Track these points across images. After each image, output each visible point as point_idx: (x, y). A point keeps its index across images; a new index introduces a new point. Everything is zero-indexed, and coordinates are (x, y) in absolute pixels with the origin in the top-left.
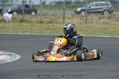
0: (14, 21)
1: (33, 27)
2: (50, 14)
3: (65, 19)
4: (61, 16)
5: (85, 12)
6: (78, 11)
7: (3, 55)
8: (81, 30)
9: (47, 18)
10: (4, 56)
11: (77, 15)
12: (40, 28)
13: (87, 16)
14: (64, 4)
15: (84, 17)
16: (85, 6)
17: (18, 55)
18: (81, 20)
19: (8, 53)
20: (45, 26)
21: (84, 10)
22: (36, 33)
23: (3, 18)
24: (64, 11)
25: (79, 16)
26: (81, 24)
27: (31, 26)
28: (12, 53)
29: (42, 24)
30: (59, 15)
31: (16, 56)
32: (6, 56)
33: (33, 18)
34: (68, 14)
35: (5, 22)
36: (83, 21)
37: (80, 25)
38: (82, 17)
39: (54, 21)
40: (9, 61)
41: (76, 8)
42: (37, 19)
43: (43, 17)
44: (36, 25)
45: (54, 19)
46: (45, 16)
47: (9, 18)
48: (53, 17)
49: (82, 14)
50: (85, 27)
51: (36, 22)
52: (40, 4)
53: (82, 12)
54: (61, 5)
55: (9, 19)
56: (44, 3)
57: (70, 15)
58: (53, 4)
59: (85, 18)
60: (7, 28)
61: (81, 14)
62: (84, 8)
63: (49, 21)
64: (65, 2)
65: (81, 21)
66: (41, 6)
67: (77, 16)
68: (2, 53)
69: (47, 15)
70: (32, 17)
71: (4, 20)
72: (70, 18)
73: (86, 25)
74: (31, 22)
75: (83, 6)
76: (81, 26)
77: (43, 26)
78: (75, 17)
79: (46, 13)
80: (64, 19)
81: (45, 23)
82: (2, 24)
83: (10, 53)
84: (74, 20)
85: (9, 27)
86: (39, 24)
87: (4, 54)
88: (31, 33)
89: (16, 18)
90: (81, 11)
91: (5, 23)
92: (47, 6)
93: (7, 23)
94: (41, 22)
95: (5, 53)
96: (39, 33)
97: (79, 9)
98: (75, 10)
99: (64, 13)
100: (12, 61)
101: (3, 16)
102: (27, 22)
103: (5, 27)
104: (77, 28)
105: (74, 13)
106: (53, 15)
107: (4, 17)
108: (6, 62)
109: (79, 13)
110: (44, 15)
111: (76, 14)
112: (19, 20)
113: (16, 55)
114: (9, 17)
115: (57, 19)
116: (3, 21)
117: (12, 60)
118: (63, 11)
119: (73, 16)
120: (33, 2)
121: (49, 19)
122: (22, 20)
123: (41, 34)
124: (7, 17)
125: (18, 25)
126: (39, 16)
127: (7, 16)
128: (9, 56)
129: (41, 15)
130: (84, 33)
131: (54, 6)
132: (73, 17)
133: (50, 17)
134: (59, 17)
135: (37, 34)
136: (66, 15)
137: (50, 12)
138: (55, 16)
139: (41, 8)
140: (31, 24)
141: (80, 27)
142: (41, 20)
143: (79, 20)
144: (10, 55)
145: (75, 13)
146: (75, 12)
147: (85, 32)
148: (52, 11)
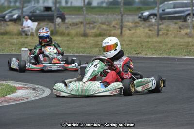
1: (71, 42)
2: (100, 21)
3: (124, 29)
4: (117, 24)
5: (155, 18)
6: (144, 16)
7: (22, 89)
8: (149, 48)
9: (93, 28)
10: (24, 91)
11: (143, 22)
12: (82, 45)
13: (159, 24)
14: (122, 5)
15: (155, 25)
16: (156, 8)
17: (46, 89)
18: (150, 30)
19: (31, 85)
20: (91, 40)
21: (155, 15)
22: (77, 52)
23: (22, 28)
24: (122, 16)
25: (147, 24)
26: (150, 37)
27: (68, 41)
28: (37, 86)
29: (87, 38)
30: (113, 24)
31: (44, 91)
32: (27, 90)
33: (72, 28)
34: (128, 22)
35: (26, 35)
36: (153, 32)
37: (147, 40)
38: (152, 25)
39: (105, 32)
40: (32, 98)
41: (142, 12)
42: (78, 30)
43: (88, 26)
44: (75, 39)
45: (105, 30)
46: (91, 25)
47: (32, 29)
48: (104, 27)
49: (152, 22)
50: (156, 42)
51: (77, 35)
52: (82, 5)
53: (152, 17)
54: (117, 6)
55: (32, 31)
56: (89, 4)
57: (132, 23)
58: (104, 5)
59: (156, 27)
60: (30, 45)
61: (149, 21)
62: (155, 11)
63: (98, 32)
64: (123, 2)
65: (150, 32)
66: (84, 8)
67: (143, 24)
68: (21, 86)
69: (94, 22)
70: (70, 27)
71: (24, 31)
72: (132, 27)
73: (158, 39)
74: (68, 35)
75: (153, 8)
76: (150, 40)
77: (87, 41)
78: (140, 26)
79: (93, 20)
80: (122, 29)
81: (90, 36)
82: (22, 38)
83: (33, 85)
84: (138, 31)
85: (32, 43)
86: (82, 38)
87: (24, 87)
88: (68, 52)
90: (150, 15)
91: (26, 37)
92: (94, 8)
93: (29, 37)
94: (85, 35)
95: (25, 85)
96: (81, 52)
97: (146, 13)
98: (140, 15)
99: (122, 20)
100: (37, 98)
101: (22, 25)
102: (62, 34)
103: (27, 44)
104: (143, 44)
105: (137, 20)
106: (103, 23)
107: (25, 27)
108: (27, 101)
109: (146, 19)
110: (89, 23)
111: (141, 21)
113: (44, 88)
114: (32, 27)
115: (111, 30)
116: (24, 34)
117: (37, 96)
118: (119, 17)
119: (137, 24)
120: (72, 3)
121: (98, 29)
122: (54, 31)
123: (84, 55)
124: (28, 27)
126: (82, 25)
127: (29, 25)
128: (31, 91)
129: (85, 23)
130: (154, 52)
131: (106, 8)
132: (137, 26)
133: (100, 26)
134: (114, 26)
135: (77, 55)
136: (125, 23)
137: (99, 18)
138: (107, 25)
139: (85, 12)
140: (68, 38)
141: (148, 42)
142: (85, 31)
143: (147, 30)
144: (34, 89)
145: (139, 19)
146: (140, 17)
147: (156, 51)
148: (102, 16)
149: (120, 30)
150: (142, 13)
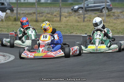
0: (7, 20)
2: (46, 12)
3: (62, 17)
4: (57, 14)
5: (82, 10)
6: (75, 9)
8: (78, 29)
9: (42, 16)
11: (74, 13)
13: (84, 14)
14: (60, 1)
16: (83, 4)
17: (12, 55)
18: (79, 18)
19: (1, 53)
21: (82, 8)
24: (61, 9)
25: (77, 14)
26: (78, 22)
28: (5, 54)
29: (38, 23)
30: (55, 14)
31: (10, 57)
34: (64, 12)
36: (81, 19)
37: (77, 24)
38: (80, 15)
40: (3, 62)
42: (32, 17)
43: (38, 15)
45: (50, 18)
46: (41, 15)
48: (49, 15)
49: (80, 12)
50: (83, 25)
51: (31, 21)
52: (35, 1)
53: (80, 9)
54: (57, 2)
55: (2, 18)
56: (39, 1)
57: (67, 13)
58: (49, 2)
59: (83, 16)
61: (78, 12)
62: (82, 6)
63: (45, 19)
66: (36, 4)
67: (74, 14)
69: (43, 13)
70: (27, 16)
72: (67, 16)
75: (81, 4)
76: (79, 24)
77: (38, 25)
78: (72, 15)
79: (42, 11)
81: (40, 22)
83: (3, 53)
84: (71, 18)
85: (2, 26)
86: (34, 23)
89: (10, 16)
92: (42, 3)
94: (37, 21)
97: (76, 7)
98: (72, 8)
99: (61, 11)
100: (6, 62)
104: (74, 27)
105: (71, 11)
106: (48, 13)
109: (76, 11)
110: (39, 13)
111: (73, 12)
112: (13, 19)
113: (10, 55)
114: (2, 15)
115: (54, 18)
117: (6, 60)
118: (59, 9)
119: (70, 14)
121: (45, 17)
125: (12, 24)
126: (34, 15)
128: (2, 57)
129: (36, 13)
130: (81, 32)
133: (46, 15)
134: (55, 15)
136: (63, 14)
137: (46, 10)
138: (51, 15)
139: (37, 6)
142: (36, 18)
143: (77, 18)
144: (4, 56)
145: (72, 11)
146: (72, 10)
147: (83, 31)
149: (59, 18)
150: (74, 7)
